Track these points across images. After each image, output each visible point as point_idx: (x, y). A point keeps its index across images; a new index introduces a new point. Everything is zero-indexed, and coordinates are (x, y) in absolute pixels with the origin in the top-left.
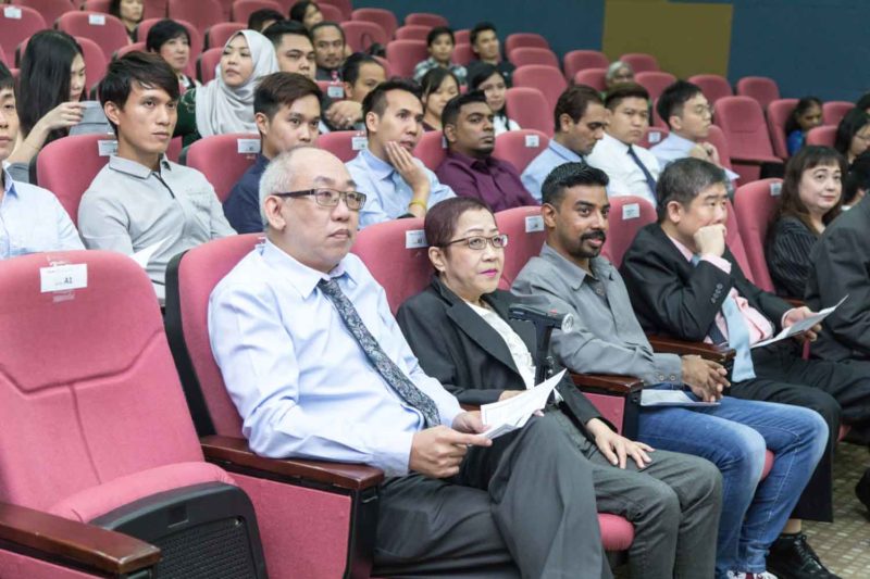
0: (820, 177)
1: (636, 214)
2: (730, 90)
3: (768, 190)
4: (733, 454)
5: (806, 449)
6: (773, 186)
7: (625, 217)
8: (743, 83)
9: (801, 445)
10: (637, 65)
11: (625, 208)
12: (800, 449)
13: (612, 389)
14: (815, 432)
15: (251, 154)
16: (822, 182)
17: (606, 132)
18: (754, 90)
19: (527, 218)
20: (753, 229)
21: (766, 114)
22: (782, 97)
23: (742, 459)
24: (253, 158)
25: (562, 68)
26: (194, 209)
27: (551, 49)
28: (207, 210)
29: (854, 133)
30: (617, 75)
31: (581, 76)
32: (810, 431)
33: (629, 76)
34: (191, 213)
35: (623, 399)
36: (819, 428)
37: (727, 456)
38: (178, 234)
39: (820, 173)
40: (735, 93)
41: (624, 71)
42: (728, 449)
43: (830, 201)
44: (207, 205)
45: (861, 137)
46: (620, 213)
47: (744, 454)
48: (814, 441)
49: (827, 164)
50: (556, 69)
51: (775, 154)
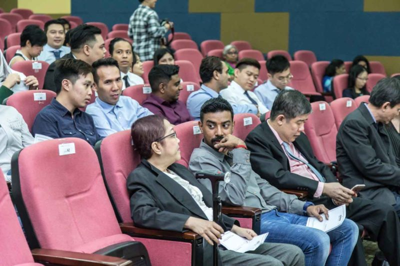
1: (251, 123)
2: (290, 58)
3: (318, 108)
4: (313, 244)
5: (349, 240)
6: (321, 105)
7: (245, 124)
8: (297, 54)
9: (346, 238)
10: (240, 47)
11: (245, 120)
12: (345, 240)
13: (245, 214)
14: (352, 231)
15: (41, 101)
18: (303, 57)
19: (194, 127)
21: (310, 69)
22: (318, 60)
23: (318, 247)
24: (43, 103)
25: (200, 49)
26: (12, 131)
27: (193, 40)
28: (19, 130)
29: (357, 77)
30: (229, 52)
31: (211, 53)
32: (349, 230)
33: (236, 53)
34: (10, 133)
35: (251, 219)
36: (354, 228)
37: (310, 245)
38: (5, 146)
41: (233, 50)
42: (310, 242)
44: (19, 128)
45: (361, 79)
46: (242, 122)
47: (319, 244)
48: (352, 235)
50: (196, 50)
51: (317, 90)
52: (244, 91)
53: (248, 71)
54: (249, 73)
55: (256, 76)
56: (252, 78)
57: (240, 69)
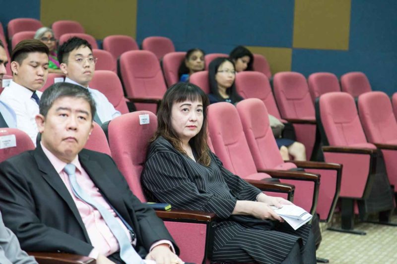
0: (185, 110)
2: (137, 46)
3: (137, 121)
6: (141, 117)
11: (2, 139)
16: (186, 114)
17: (14, 81)
20: (126, 153)
39: (185, 107)
40: (141, 48)
43: (192, 130)
49: (191, 100)
52: (31, 93)
53: (32, 62)
54: (35, 64)
55: (46, 66)
56: (40, 70)
57: (18, 61)
